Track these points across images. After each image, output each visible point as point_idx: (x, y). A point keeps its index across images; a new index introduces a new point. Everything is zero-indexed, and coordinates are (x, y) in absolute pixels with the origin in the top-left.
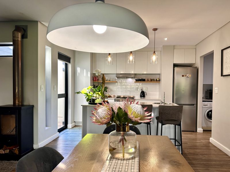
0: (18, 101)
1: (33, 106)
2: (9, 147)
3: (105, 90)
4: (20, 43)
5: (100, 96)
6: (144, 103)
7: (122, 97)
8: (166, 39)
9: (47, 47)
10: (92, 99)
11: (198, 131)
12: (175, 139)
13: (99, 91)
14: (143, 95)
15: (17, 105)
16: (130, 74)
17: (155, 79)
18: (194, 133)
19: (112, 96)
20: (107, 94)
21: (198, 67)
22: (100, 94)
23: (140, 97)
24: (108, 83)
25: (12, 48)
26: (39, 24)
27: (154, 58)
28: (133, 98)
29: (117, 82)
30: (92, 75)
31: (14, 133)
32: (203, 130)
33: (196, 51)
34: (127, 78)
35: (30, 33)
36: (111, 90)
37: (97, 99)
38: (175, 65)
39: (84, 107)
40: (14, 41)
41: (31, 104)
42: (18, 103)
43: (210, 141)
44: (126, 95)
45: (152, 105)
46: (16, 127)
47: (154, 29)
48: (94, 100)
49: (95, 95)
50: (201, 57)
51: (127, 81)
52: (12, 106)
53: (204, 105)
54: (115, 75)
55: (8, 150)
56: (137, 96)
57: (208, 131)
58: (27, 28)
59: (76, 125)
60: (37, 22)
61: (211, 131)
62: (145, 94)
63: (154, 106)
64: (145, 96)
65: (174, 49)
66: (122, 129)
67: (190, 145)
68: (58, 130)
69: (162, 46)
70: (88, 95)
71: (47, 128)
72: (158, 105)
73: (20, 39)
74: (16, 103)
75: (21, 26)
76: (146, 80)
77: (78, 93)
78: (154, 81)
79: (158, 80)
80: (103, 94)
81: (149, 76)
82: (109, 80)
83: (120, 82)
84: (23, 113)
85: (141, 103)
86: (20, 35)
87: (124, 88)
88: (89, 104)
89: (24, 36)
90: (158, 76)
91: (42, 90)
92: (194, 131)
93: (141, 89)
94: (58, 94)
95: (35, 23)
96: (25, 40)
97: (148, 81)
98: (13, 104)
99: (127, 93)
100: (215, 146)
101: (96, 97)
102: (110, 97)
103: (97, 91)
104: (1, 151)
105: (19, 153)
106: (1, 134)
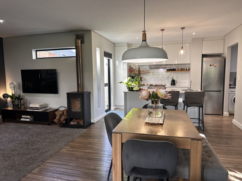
0: (81, 89)
1: (90, 92)
2: (76, 120)
3: (140, 80)
4: (80, 47)
5: (137, 84)
6: (175, 90)
7: (154, 85)
8: (194, 34)
9: (97, 48)
10: (131, 87)
11: (224, 115)
12: (199, 119)
13: (137, 81)
14: (173, 83)
15: (80, 91)
16: (161, 65)
17: (185, 69)
18: (220, 116)
19: (145, 84)
20: (142, 83)
21: (226, 57)
22: (137, 83)
23: (170, 85)
24: (143, 74)
25: (74, 51)
26: (92, 32)
27: (182, 52)
28: (164, 86)
29: (150, 72)
30: (129, 67)
31: (80, 111)
32: (229, 114)
33: (225, 41)
34: (159, 68)
35: (86, 40)
36: (145, 79)
37: (135, 87)
38: (204, 56)
39: (125, 93)
40: (76, 46)
41: (89, 91)
43: (233, 122)
44: (158, 83)
45: (179, 92)
46: (81, 107)
47: (182, 28)
48: (132, 88)
49: (133, 84)
50: (229, 47)
51: (159, 71)
52: (77, 92)
53: (231, 92)
54: (148, 67)
55: (76, 122)
56: (168, 84)
57: (232, 115)
58: (84, 36)
59: (117, 108)
60: (91, 31)
61: (234, 114)
62: (176, 82)
63: (181, 92)
64: (176, 84)
65: (203, 41)
66: (155, 103)
67: (213, 125)
68: (105, 110)
69: (191, 39)
70: (128, 84)
71: (98, 109)
72: (184, 92)
73: (80, 45)
75: (80, 34)
76: (176, 70)
77: (121, 83)
78: (184, 70)
79: (187, 69)
80: (139, 83)
81: (179, 66)
82: (143, 71)
83: (152, 72)
84: (85, 97)
85: (171, 90)
86: (80, 41)
87: (156, 77)
88: (129, 91)
89: (82, 42)
90: (188, 65)
91: (96, 81)
92: (220, 115)
93: (171, 78)
94: (105, 83)
95: (89, 31)
96: (83, 44)
97: (178, 70)
99: (159, 81)
100: (236, 126)
101: (134, 86)
102: (144, 85)
103: (135, 81)
104: (72, 123)
105: (83, 124)
106: (71, 111)
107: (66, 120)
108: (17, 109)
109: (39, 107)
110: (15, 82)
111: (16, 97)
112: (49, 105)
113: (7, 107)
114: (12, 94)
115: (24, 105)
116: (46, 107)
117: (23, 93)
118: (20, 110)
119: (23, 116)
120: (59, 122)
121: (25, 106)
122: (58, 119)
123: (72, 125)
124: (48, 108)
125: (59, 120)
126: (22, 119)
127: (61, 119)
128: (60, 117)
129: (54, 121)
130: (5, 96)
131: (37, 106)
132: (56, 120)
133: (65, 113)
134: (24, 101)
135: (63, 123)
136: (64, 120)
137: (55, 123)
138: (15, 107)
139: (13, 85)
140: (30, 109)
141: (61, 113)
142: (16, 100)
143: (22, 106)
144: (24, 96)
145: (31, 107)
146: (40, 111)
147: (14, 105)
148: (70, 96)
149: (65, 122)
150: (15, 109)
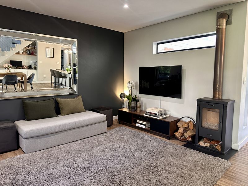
0: (218, 95)
1: (234, 101)
2: (209, 142)
4: (224, 30)
25: (214, 37)
31: (217, 128)
35: (235, 18)
40: (218, 30)
42: (218, 97)
46: (220, 123)
52: (212, 100)
55: (209, 144)
58: (232, 13)
60: (245, 2)
71: (244, 127)
73: (224, 27)
74: (216, 96)
75: (225, 11)
86: (225, 21)
89: (228, 23)
96: (229, 26)
98: (212, 97)
104: (202, 144)
105: (221, 150)
106: (202, 127)
107: (193, 137)
108: (133, 112)
109: (157, 113)
110: (132, 82)
111: (133, 98)
112: (168, 111)
113: (123, 108)
114: (129, 94)
115: (140, 108)
116: (165, 114)
117: (139, 93)
118: (135, 113)
119: (138, 121)
120: (182, 138)
121: (141, 110)
122: (181, 133)
123: (202, 147)
124: (167, 116)
125: (183, 135)
126: (137, 125)
127: (185, 134)
128: (185, 131)
129: (175, 135)
130: (122, 95)
131: (156, 112)
132: (177, 134)
133: (191, 127)
134: (140, 104)
135: (187, 141)
136: (189, 137)
137: (176, 138)
138: (130, 109)
139: (131, 84)
140: (147, 115)
141: (186, 126)
142: (132, 101)
143: (138, 109)
144: (140, 97)
145: (148, 113)
146: (159, 118)
147: (130, 107)
148: (202, 105)
149: (190, 139)
150: (131, 112)
